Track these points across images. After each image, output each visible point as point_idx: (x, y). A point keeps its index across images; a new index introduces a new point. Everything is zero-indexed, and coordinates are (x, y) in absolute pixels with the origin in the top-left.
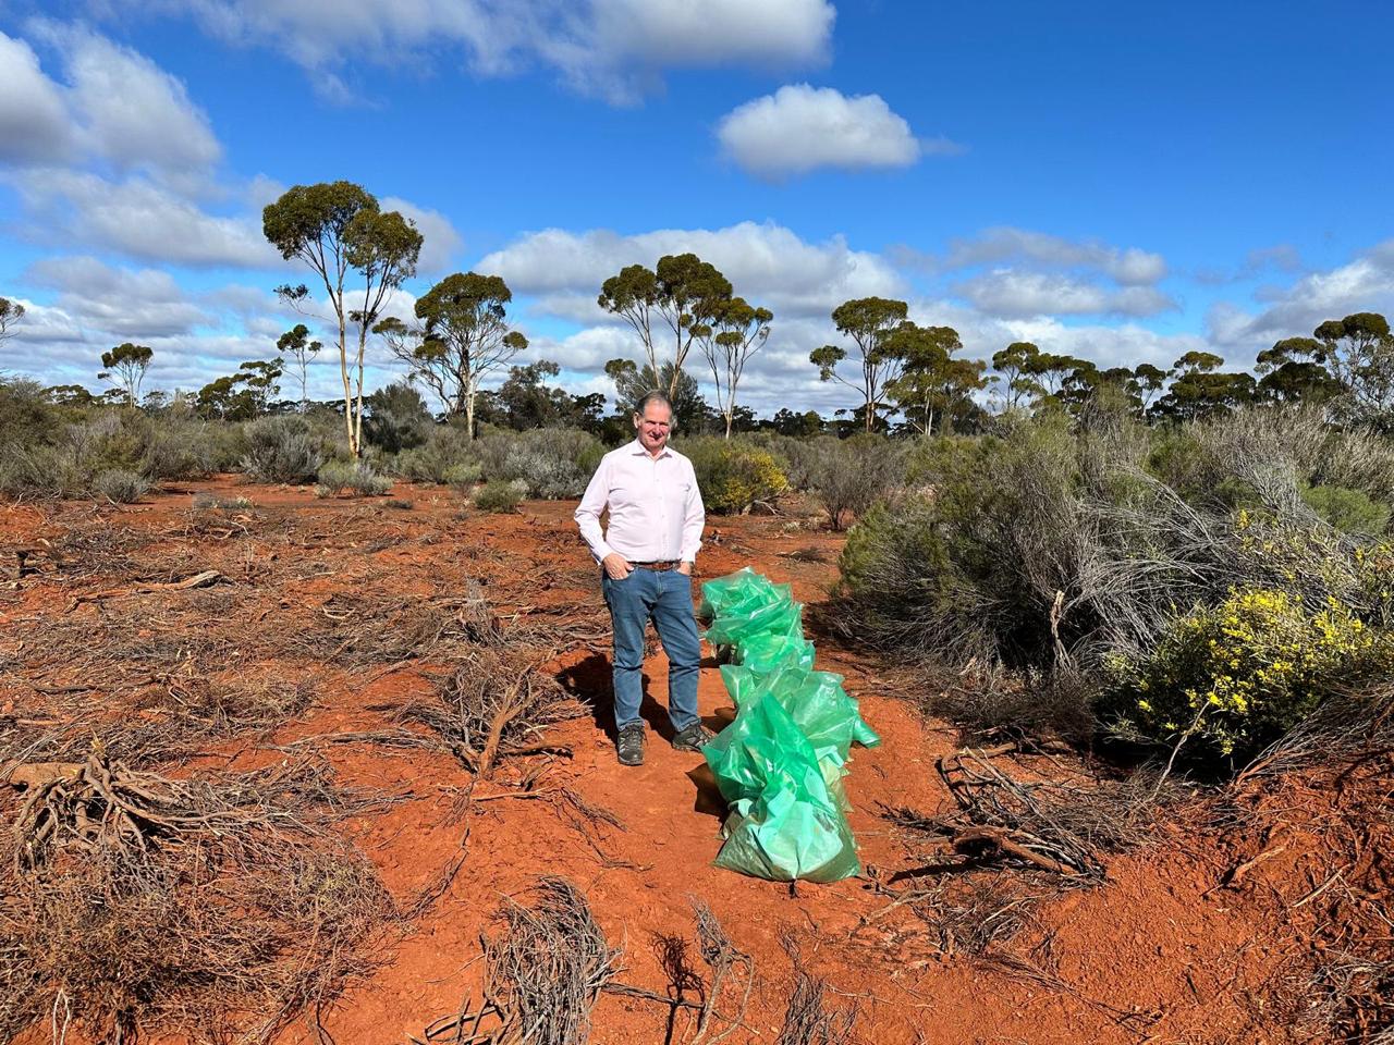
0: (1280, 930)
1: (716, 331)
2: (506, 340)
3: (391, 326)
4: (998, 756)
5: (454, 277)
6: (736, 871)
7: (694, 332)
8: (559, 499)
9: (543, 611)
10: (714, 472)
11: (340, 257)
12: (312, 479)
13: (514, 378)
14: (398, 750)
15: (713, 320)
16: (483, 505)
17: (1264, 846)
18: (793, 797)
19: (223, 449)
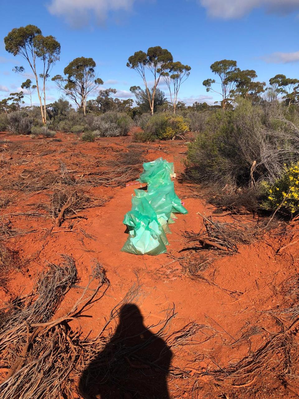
0: (290, 267)
1: (171, 74)
2: (96, 82)
3: (58, 78)
4: (225, 216)
5: (77, 59)
6: (127, 252)
7: (162, 74)
8: (111, 136)
9: (93, 174)
10: (162, 124)
11: (33, 53)
12: (29, 133)
13: (101, 95)
14: (34, 218)
15: (169, 70)
16: (84, 139)
17: (291, 241)
18: (144, 229)
19: (3, 123)
